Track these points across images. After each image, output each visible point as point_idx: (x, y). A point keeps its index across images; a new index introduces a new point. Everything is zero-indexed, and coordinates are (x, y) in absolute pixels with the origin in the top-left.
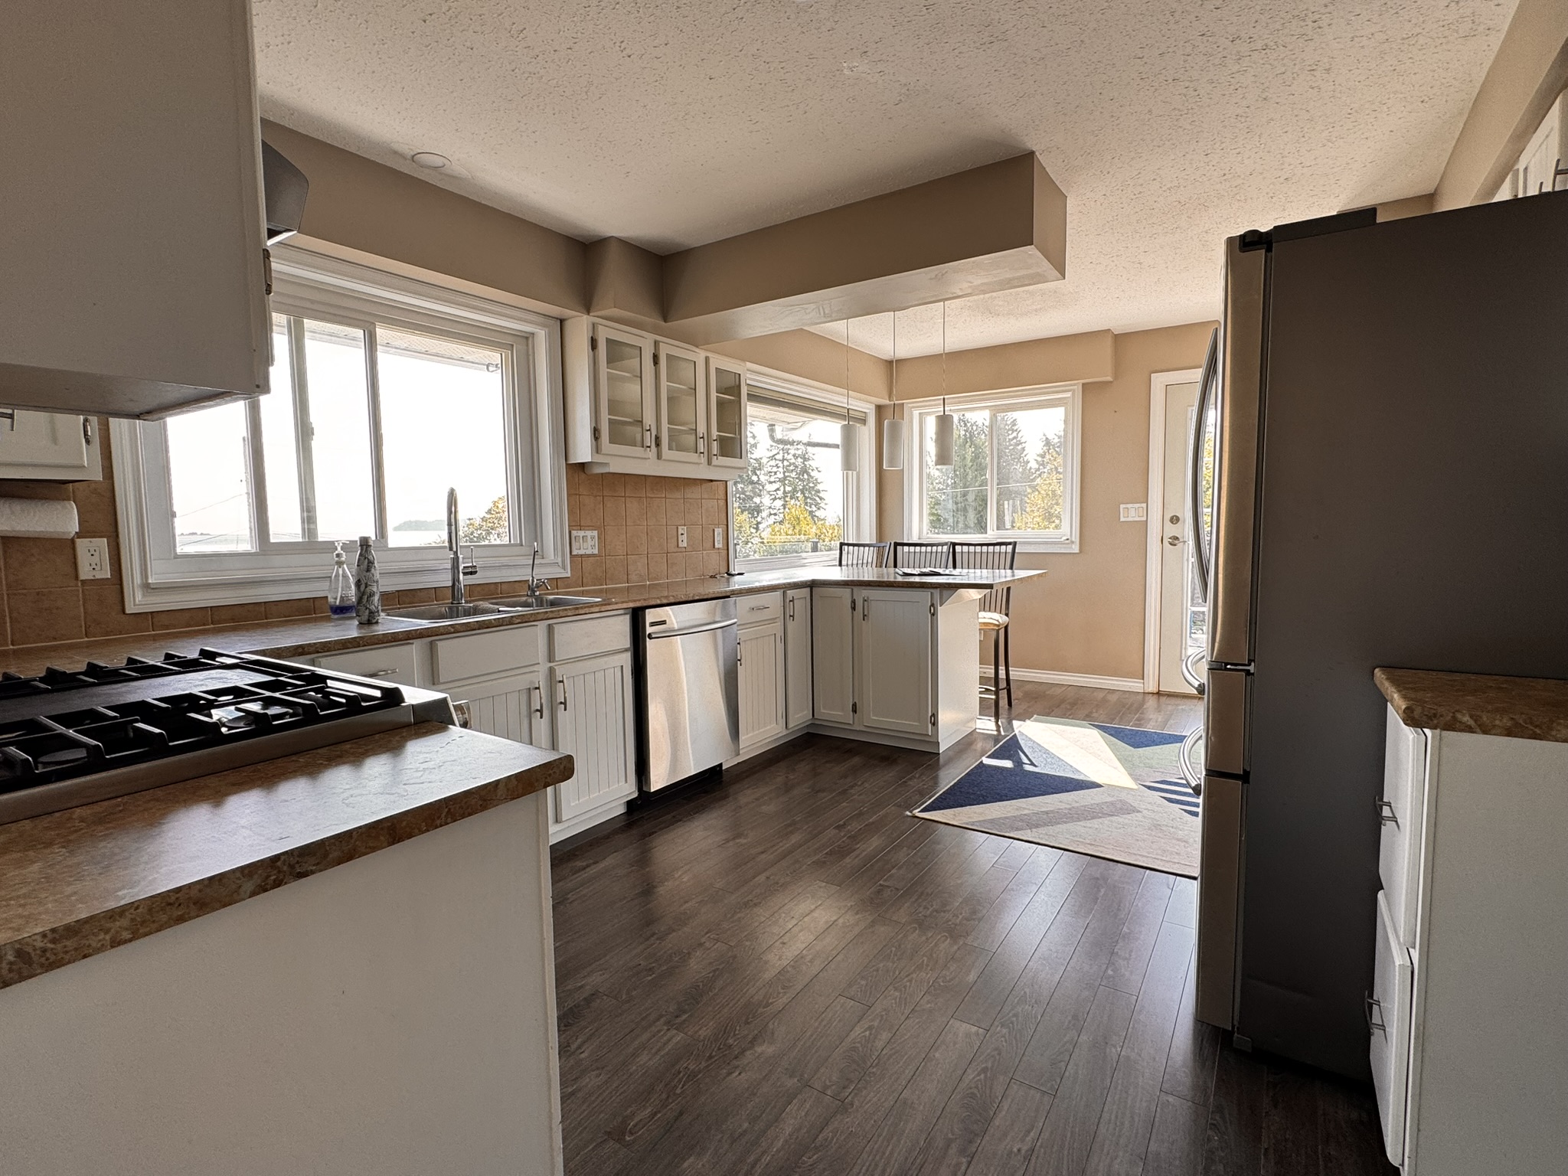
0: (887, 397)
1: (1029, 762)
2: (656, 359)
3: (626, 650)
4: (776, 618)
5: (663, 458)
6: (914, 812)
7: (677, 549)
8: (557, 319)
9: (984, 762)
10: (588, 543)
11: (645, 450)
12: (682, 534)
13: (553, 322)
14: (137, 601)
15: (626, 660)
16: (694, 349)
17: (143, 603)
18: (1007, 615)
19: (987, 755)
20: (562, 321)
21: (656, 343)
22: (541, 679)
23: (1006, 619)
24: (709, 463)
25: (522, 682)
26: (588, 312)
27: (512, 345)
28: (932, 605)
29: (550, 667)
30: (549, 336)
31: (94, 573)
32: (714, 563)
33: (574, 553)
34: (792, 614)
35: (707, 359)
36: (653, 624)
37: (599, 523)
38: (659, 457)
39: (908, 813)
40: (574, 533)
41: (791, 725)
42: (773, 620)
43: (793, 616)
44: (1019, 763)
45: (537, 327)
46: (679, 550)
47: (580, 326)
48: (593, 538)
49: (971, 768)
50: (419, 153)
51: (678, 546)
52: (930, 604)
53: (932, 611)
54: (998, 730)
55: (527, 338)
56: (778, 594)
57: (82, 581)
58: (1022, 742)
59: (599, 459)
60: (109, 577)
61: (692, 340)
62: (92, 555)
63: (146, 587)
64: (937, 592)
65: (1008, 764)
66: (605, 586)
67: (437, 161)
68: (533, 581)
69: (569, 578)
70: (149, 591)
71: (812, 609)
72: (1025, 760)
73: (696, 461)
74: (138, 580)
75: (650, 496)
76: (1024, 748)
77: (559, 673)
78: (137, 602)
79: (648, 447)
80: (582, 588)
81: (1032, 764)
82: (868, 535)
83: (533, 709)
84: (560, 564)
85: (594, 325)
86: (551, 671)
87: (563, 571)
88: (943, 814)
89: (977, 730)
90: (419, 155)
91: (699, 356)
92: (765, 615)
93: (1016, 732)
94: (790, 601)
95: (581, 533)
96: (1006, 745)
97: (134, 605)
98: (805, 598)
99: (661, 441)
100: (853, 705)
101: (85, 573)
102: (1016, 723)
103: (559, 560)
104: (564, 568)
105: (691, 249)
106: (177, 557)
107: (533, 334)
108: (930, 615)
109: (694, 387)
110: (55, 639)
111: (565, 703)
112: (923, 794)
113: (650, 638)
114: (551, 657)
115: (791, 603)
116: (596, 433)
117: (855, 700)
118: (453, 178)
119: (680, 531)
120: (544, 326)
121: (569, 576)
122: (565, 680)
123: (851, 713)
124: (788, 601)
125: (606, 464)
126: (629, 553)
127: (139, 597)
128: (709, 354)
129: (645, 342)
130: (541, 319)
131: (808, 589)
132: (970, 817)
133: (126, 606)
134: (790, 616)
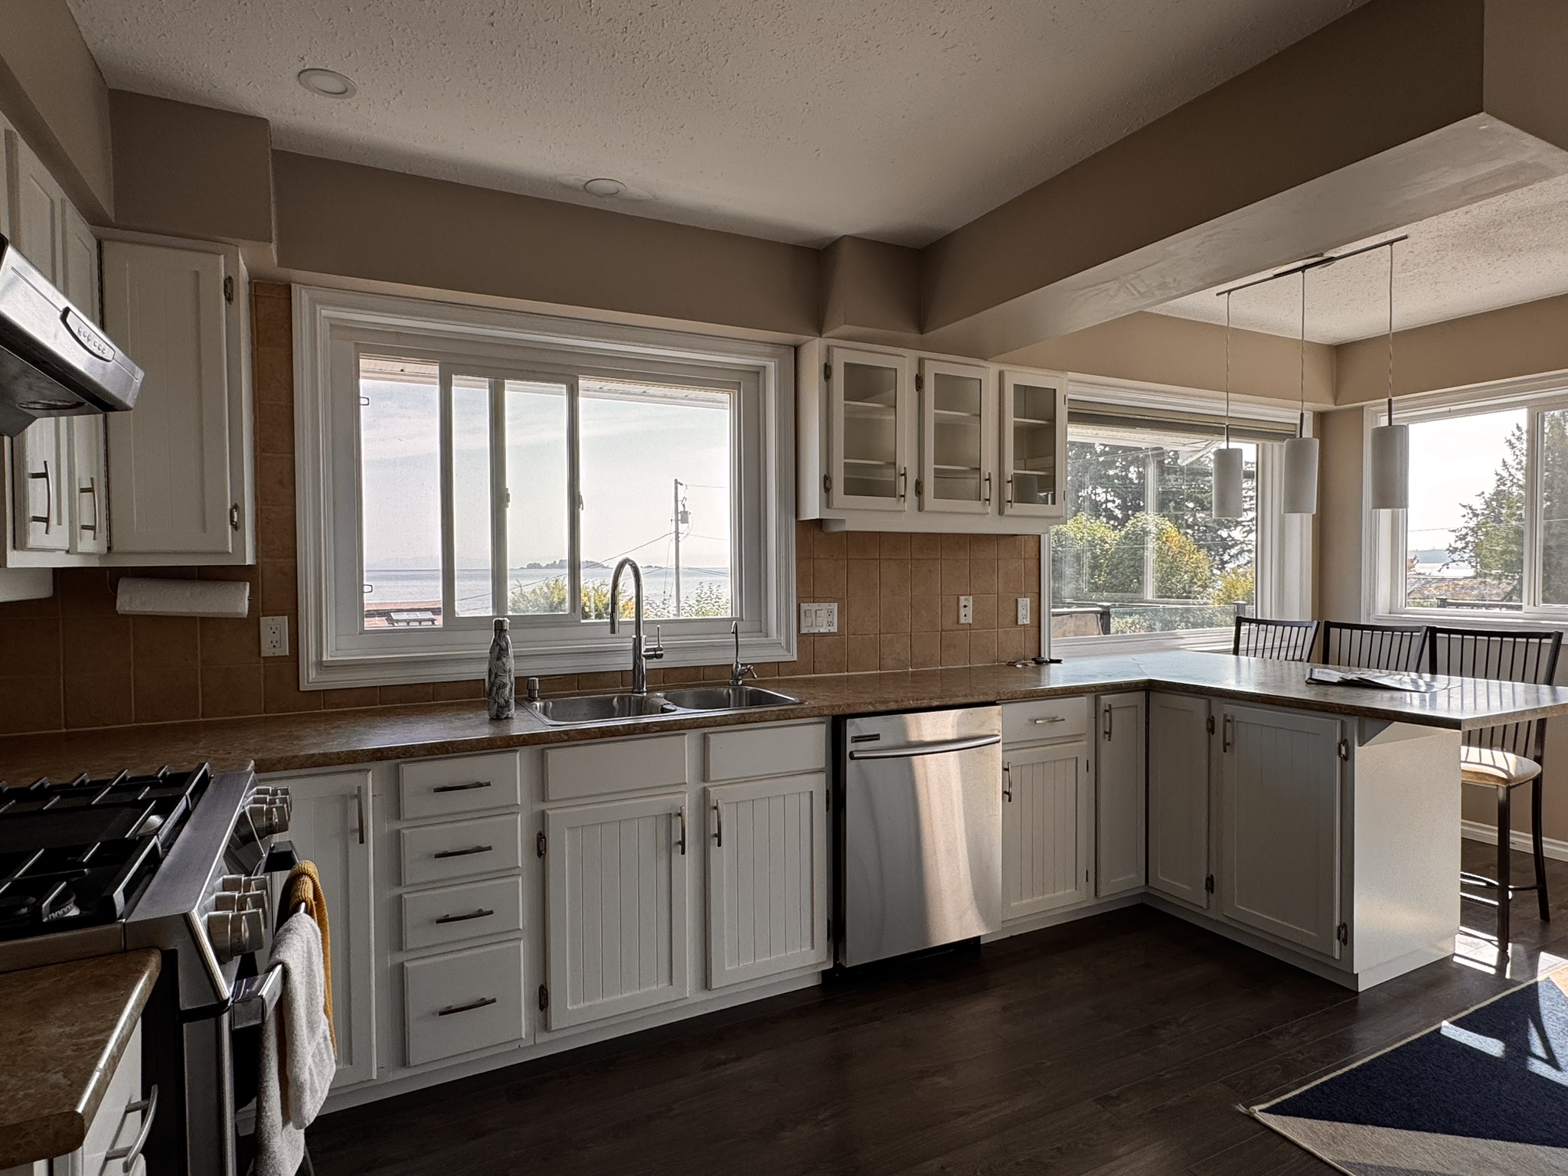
0: (1333, 402)
1: (1543, 1055)
2: (919, 382)
3: (821, 771)
4: (1080, 735)
5: (926, 508)
6: (1257, 1108)
7: (955, 627)
8: (790, 346)
9: (1444, 1032)
10: (824, 619)
11: (899, 499)
12: (965, 606)
13: (785, 350)
14: (311, 678)
15: (818, 785)
16: (981, 363)
17: (316, 680)
18: (1538, 760)
19: (1452, 1019)
20: (797, 349)
21: (921, 362)
22: (688, 802)
23: (1532, 768)
24: (1001, 512)
25: (660, 804)
26: (821, 336)
27: (740, 383)
28: (1344, 742)
29: (704, 788)
30: (780, 370)
31: (274, 650)
32: (1016, 644)
33: (803, 631)
34: (1108, 730)
35: (1001, 374)
36: (857, 739)
37: (840, 594)
38: (920, 508)
39: (1242, 1109)
40: (804, 606)
41: (1102, 894)
42: (1075, 738)
43: (1109, 733)
44: (1519, 1050)
45: (765, 359)
46: (961, 627)
47: (814, 351)
48: (830, 612)
49: (1410, 1039)
50: (589, 182)
51: (958, 623)
52: (1338, 739)
53: (1343, 752)
54: (1501, 968)
55: (758, 373)
56: (1084, 702)
57: (263, 657)
58: (1544, 1005)
59: (828, 515)
60: (288, 654)
61: (978, 351)
62: (274, 633)
63: (320, 665)
64: (1353, 723)
65: (1494, 1047)
66: (846, 674)
67: (611, 187)
68: (737, 667)
69: (795, 661)
70: (323, 668)
71: (1147, 723)
72: (1538, 1048)
73: (978, 511)
74: (313, 658)
75: (917, 557)
76: (1545, 1019)
77: (715, 794)
78: (310, 680)
79: (902, 496)
80: (813, 675)
81: (1552, 1061)
82: (1298, 606)
83: (673, 842)
84: (784, 644)
85: (829, 349)
86: (705, 792)
87: (786, 653)
88: (1311, 1128)
89: (1456, 959)
90: (589, 184)
91: (988, 373)
92: (1060, 729)
93: (1540, 978)
94: (1106, 711)
95: (814, 606)
96: (1507, 1004)
97: (308, 683)
98: (1136, 706)
99: (922, 487)
100: (1207, 879)
101: (267, 651)
102: (1545, 959)
103: (783, 639)
104: (788, 649)
105: (951, 234)
106: (363, 632)
107: (765, 367)
108: (1338, 759)
109: (979, 413)
110: (238, 713)
111: (719, 836)
112: (1291, 1073)
113: (852, 757)
114: (704, 776)
115: (1107, 714)
116: (827, 482)
117: (1212, 872)
118: (638, 201)
119: (962, 603)
120: (772, 356)
121: (796, 659)
122: (720, 806)
123: (1205, 891)
124: (1102, 711)
125: (842, 521)
126: (883, 630)
127: (313, 674)
128: (1003, 367)
129: (902, 363)
130: (768, 350)
131: (1143, 694)
132: (1361, 1152)
133: (300, 685)
134: (1106, 733)
